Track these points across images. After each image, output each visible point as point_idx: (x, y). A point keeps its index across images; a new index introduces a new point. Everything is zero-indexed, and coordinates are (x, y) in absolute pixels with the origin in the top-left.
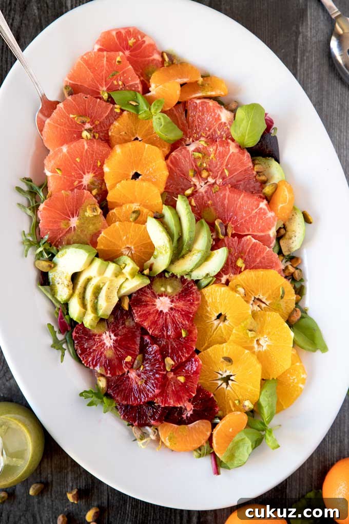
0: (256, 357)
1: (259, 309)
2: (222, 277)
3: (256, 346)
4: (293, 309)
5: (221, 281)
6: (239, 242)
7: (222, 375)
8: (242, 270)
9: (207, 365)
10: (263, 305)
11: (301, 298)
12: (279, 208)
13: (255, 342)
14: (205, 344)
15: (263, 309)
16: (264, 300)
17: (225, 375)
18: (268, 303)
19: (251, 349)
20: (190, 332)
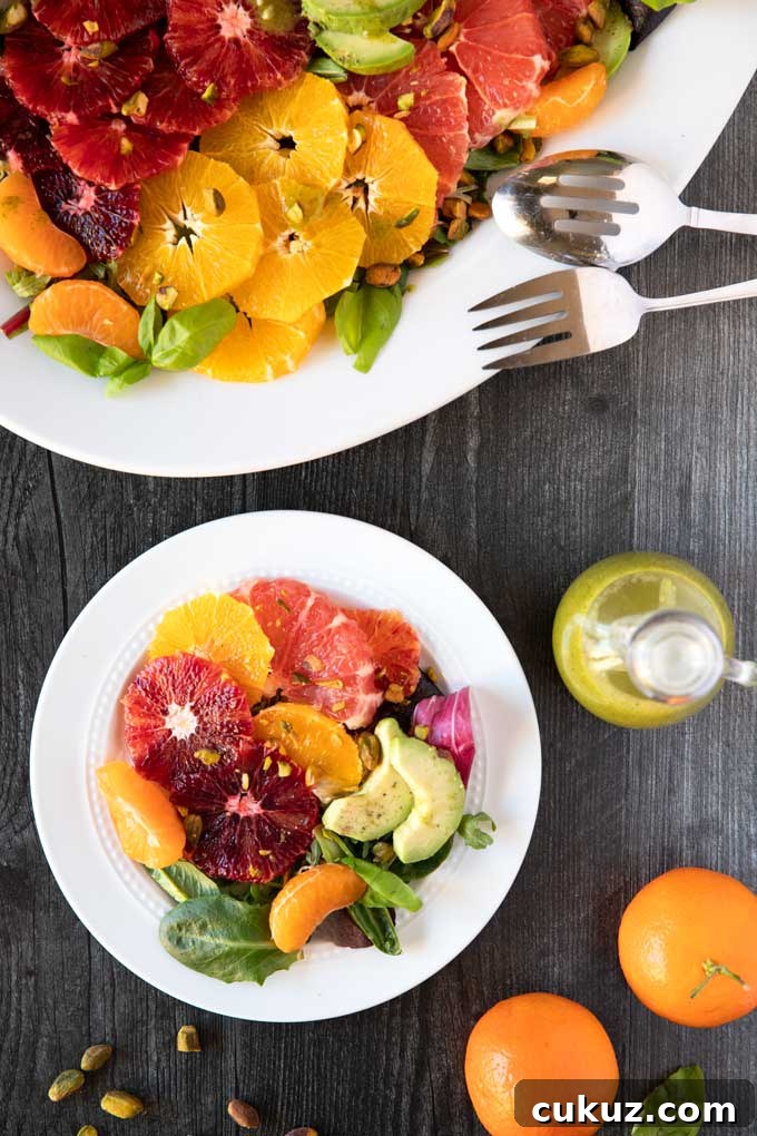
0: (261, 252)
1: (350, 202)
2: (358, 90)
3: (280, 241)
4: (393, 262)
5: (350, 93)
6: (441, 73)
7: (185, 218)
8: (396, 116)
9: (184, 180)
10: (361, 204)
11: (422, 266)
12: (552, 99)
13: (287, 233)
14: (219, 151)
15: (355, 209)
16: (371, 198)
17: (189, 224)
18: (370, 209)
19: (269, 235)
20: (219, 102)
